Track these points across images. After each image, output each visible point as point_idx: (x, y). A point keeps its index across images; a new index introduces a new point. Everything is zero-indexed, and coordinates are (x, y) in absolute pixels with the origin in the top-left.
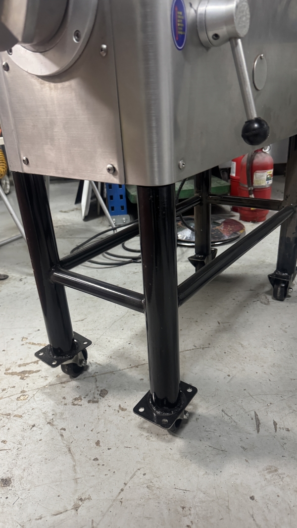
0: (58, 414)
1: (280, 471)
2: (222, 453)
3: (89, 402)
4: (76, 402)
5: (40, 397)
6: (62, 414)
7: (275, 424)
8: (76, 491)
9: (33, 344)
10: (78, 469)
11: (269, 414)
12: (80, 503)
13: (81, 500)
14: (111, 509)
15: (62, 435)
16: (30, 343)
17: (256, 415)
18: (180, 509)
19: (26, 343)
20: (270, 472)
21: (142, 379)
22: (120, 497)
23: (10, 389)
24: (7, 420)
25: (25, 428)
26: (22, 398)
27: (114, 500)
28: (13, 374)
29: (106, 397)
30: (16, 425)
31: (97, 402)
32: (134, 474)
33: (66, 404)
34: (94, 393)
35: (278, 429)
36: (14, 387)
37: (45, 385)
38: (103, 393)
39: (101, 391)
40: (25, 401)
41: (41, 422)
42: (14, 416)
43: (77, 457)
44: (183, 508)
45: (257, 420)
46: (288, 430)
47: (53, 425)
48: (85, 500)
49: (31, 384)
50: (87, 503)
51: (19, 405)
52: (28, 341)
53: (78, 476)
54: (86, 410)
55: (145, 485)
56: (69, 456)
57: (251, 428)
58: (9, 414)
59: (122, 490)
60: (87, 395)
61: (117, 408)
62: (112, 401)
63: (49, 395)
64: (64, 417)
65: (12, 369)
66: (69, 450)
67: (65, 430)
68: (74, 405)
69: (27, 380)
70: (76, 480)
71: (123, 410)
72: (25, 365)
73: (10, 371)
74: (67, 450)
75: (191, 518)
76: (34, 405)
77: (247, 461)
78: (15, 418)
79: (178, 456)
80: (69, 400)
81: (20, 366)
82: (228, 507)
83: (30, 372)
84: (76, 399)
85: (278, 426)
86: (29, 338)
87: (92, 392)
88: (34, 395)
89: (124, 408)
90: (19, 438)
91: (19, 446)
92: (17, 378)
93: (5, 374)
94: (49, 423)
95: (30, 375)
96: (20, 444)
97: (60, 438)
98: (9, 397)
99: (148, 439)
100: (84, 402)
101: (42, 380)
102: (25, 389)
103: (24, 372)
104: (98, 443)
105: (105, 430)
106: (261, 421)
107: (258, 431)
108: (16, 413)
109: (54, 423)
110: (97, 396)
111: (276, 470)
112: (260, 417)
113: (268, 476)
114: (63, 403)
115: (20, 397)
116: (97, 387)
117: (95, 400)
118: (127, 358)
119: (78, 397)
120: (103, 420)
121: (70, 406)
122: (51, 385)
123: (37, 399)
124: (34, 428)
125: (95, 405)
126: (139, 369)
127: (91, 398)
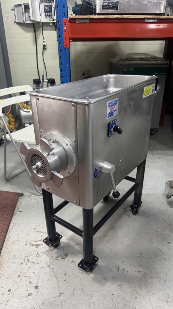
0: (51, 263)
1: (123, 286)
2: (106, 279)
3: (61, 258)
4: (57, 258)
5: (44, 256)
6: (52, 263)
7: (124, 269)
8: (59, 291)
9: (39, 232)
10: (59, 283)
11: (123, 266)
12: (61, 295)
13: (61, 293)
14: (70, 297)
15: (53, 271)
16: (37, 231)
17: (118, 266)
18: (91, 297)
19: (36, 231)
20: (119, 286)
21: (80, 250)
22: (73, 293)
23: (32, 252)
24: (33, 265)
25: (40, 268)
26: (37, 256)
27: (71, 294)
28: (33, 245)
29: (67, 257)
30: (37, 266)
31: (64, 259)
32: (77, 286)
33: (53, 259)
34: (63, 255)
35: (125, 271)
36: (34, 251)
37: (45, 250)
38: (66, 255)
39: (66, 254)
40: (39, 257)
41: (45, 266)
42: (36, 263)
43: (59, 279)
44: (92, 297)
45: (118, 268)
46: (128, 272)
47: (49, 267)
48: (62, 293)
49: (40, 250)
50: (63, 295)
51: (37, 259)
52: (36, 230)
53: (59, 286)
54: (61, 261)
55: (81, 290)
56: (56, 279)
57: (116, 271)
58: (34, 262)
59: (74, 291)
60: (61, 256)
61: (71, 262)
62: (69, 259)
63: (47, 255)
64: (53, 264)
65: (32, 243)
66: (56, 277)
67: (54, 269)
68: (56, 259)
69: (39, 248)
70: (59, 287)
71: (73, 262)
72: (37, 241)
73: (31, 244)
74: (55, 276)
75: (94, 300)
76: (42, 259)
77: (113, 282)
78: (36, 264)
79: (91, 280)
80: (54, 257)
81: (35, 242)
82: (105, 297)
83: (39, 245)
84: (57, 257)
85: (125, 270)
86: (37, 229)
87: (62, 254)
88: (42, 255)
89: (74, 261)
90: (39, 272)
91: (39, 275)
92: (34, 247)
93: (30, 245)
94: (48, 266)
95: (39, 246)
96: (39, 274)
97: (52, 272)
98: (33, 255)
99: (82, 273)
100: (60, 258)
101: (44, 248)
102: (38, 252)
103: (37, 245)
104: (65, 274)
105: (67, 270)
106: (120, 268)
107: (118, 272)
108: (36, 262)
109: (50, 266)
110: (64, 256)
111: (122, 286)
112: (119, 267)
113: (119, 288)
114: (52, 259)
115: (36, 256)
116: (64, 253)
117: (64, 258)
118: (74, 240)
119: (57, 256)
120: (66, 266)
121: (55, 260)
122: (47, 251)
123: (43, 256)
124: (43, 268)
125: (64, 260)
126: (79, 245)
127: (62, 257)
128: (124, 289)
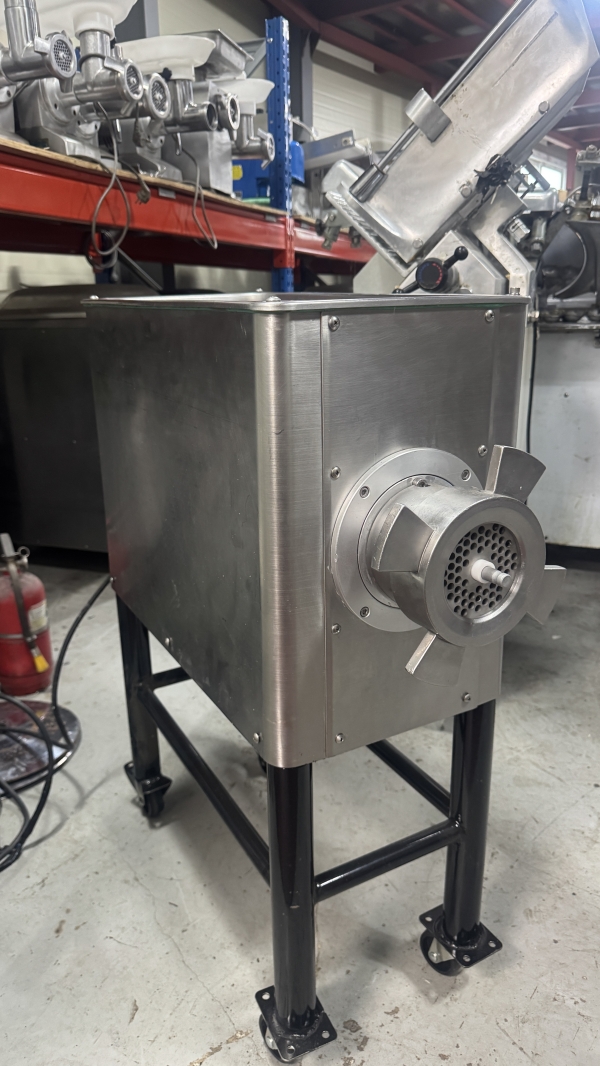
21: (348, 972)
27: (533, 1061)
32: (503, 1031)
39: (345, 1027)
54: (373, 1057)
59: (521, 1049)
60: (346, 1049)
62: (372, 1021)
75: (567, 997)
82: (560, 964)
100: (357, 1056)
113: (535, 919)
117: (360, 1040)
125: (370, 1043)
127: (354, 1045)
128: (542, 908)
